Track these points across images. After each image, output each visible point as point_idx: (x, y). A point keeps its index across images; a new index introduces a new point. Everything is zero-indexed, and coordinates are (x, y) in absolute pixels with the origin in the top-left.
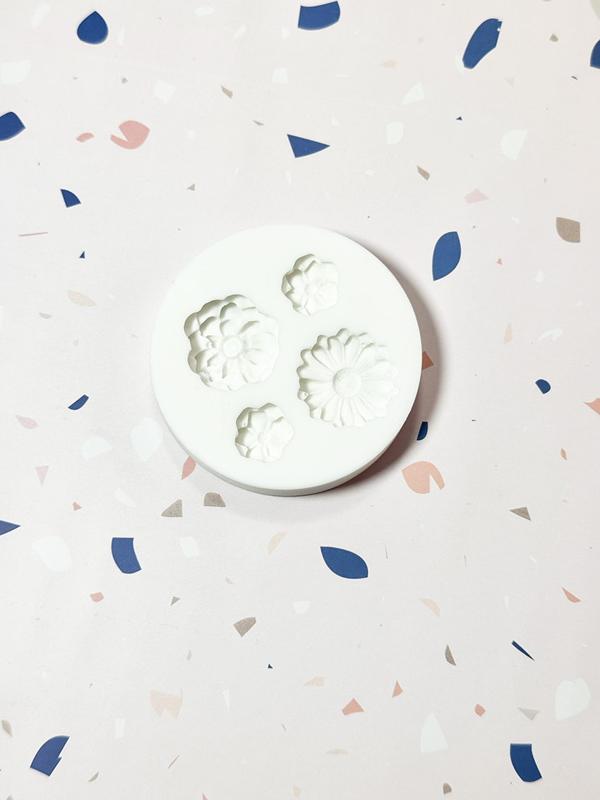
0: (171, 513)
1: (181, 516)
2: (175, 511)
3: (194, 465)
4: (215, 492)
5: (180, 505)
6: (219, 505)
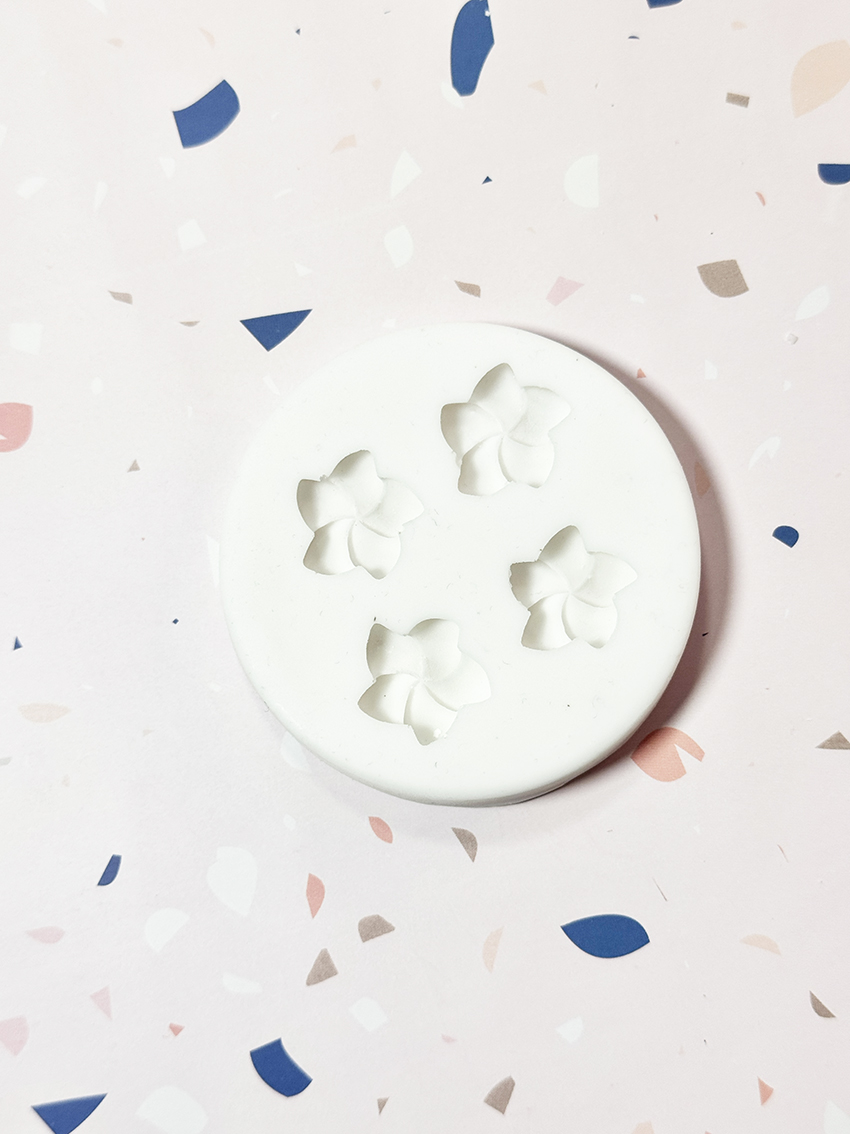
0: (319, 976)
1: (336, 973)
2: (323, 970)
3: (322, 887)
4: (371, 914)
5: (328, 957)
6: (384, 932)
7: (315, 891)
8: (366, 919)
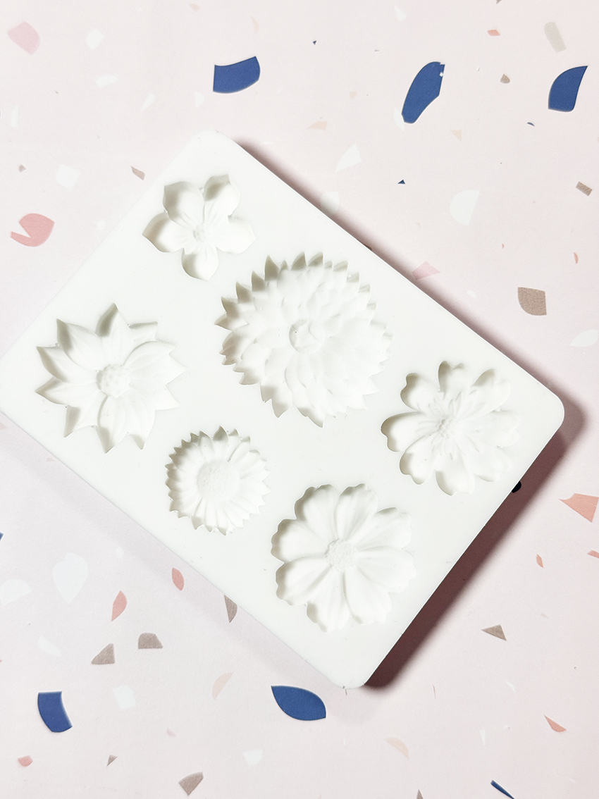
0: (102, 660)
1: (113, 663)
2: (106, 657)
3: (126, 603)
4: (151, 632)
5: (112, 651)
6: (155, 648)
7: (120, 604)
8: (146, 634)
